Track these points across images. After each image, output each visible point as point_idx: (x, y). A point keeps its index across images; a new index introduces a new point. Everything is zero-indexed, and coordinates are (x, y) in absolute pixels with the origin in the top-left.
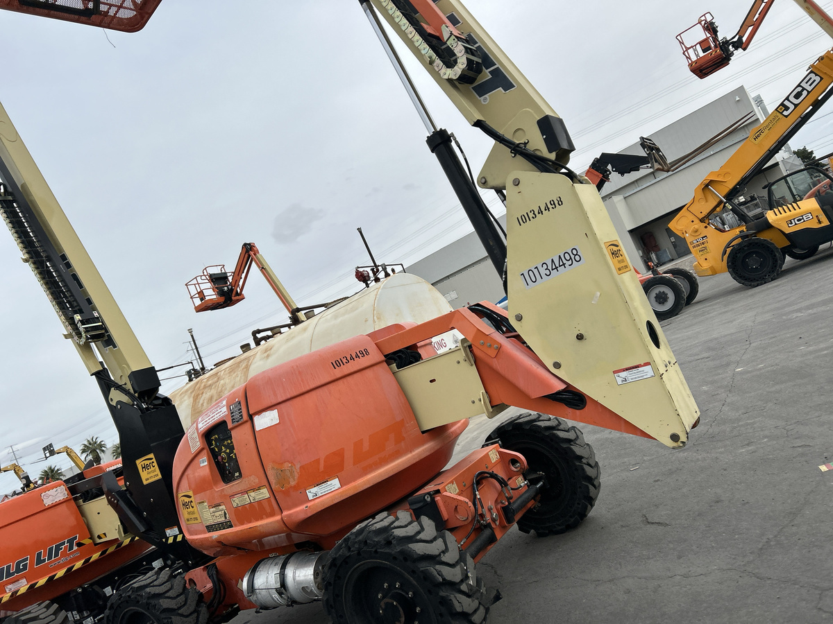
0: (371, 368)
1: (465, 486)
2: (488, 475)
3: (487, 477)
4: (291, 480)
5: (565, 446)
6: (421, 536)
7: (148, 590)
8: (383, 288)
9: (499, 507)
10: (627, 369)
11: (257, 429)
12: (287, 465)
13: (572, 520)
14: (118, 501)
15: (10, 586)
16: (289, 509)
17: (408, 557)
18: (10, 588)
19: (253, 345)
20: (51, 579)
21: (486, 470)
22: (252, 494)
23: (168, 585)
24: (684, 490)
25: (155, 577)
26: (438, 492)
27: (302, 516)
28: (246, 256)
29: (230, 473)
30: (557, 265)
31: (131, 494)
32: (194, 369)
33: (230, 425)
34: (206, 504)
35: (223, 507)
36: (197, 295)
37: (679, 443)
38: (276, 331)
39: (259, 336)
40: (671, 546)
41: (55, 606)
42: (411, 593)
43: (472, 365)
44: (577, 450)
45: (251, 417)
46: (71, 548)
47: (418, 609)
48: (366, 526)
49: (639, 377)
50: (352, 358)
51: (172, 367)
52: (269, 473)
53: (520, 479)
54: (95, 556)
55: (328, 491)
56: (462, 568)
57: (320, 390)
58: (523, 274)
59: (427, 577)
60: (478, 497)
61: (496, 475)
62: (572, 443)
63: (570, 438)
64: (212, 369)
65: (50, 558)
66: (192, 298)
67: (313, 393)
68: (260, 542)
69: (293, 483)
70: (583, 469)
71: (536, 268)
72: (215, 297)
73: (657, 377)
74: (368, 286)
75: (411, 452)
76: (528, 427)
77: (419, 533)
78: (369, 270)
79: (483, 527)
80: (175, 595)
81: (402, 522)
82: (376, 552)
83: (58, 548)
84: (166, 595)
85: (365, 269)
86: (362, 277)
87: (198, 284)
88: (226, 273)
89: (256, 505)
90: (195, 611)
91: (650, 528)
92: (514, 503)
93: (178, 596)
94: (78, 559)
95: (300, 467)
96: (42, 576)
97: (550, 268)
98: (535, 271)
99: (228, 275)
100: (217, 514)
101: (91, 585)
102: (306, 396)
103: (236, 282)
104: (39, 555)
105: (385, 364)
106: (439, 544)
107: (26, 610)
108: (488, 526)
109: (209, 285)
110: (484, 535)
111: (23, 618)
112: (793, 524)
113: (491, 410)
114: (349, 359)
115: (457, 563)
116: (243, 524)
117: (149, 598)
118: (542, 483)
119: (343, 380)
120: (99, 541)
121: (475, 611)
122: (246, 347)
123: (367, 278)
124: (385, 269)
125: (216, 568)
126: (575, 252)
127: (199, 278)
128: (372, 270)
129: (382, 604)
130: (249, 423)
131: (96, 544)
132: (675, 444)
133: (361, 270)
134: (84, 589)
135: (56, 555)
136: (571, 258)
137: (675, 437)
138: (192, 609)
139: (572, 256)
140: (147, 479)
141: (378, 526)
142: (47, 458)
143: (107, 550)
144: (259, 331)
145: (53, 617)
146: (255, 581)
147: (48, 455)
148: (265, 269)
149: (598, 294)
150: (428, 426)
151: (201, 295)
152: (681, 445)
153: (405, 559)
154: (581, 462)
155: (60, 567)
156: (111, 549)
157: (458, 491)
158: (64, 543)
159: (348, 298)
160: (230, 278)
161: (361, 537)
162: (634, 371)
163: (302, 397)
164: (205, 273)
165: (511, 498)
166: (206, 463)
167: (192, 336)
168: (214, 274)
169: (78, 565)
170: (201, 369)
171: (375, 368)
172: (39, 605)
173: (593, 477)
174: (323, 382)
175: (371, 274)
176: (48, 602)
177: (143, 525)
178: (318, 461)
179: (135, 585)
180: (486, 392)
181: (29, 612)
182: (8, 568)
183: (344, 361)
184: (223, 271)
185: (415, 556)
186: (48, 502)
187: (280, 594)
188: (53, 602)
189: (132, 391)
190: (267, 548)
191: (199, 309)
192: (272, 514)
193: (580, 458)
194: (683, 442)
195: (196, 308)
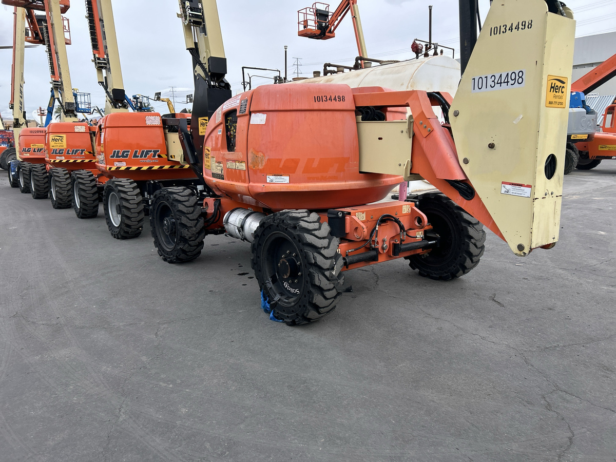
0: (342, 112)
1: (372, 218)
2: (394, 220)
3: (392, 220)
4: (260, 165)
5: (464, 225)
6: (316, 233)
7: (175, 195)
8: (427, 63)
9: (392, 242)
10: (513, 184)
11: (251, 123)
12: (260, 154)
13: (445, 275)
14: (184, 139)
15: (117, 163)
16: (254, 183)
17: (301, 240)
18: (117, 164)
19: (322, 74)
20: (139, 168)
21: (394, 216)
22: (237, 164)
23: (187, 198)
24: (537, 292)
25: (181, 191)
26: (349, 213)
27: (260, 190)
28: (347, 2)
29: (232, 145)
30: (502, 81)
31: (192, 138)
32: (279, 77)
33: (238, 114)
34: (215, 159)
35: (222, 165)
36: (303, 23)
37: (522, 252)
38: (340, 69)
39: (328, 68)
40: (493, 319)
41: (135, 184)
42: (299, 262)
43: (410, 137)
44: (471, 231)
45: (250, 113)
46: (154, 156)
47: (299, 274)
48: (288, 212)
49: (518, 194)
50: (330, 99)
51: (266, 69)
52: (249, 154)
53: (420, 233)
54: (166, 167)
55: (280, 182)
56: (332, 262)
57: (299, 113)
58: (474, 79)
59: (306, 257)
60: (377, 229)
61: (400, 222)
62: (471, 225)
63: (471, 221)
64: (290, 81)
65: (141, 157)
66: (298, 23)
67: (294, 113)
68: (241, 196)
69: (260, 167)
70: (468, 246)
71: (486, 77)
72: (314, 28)
73: (531, 199)
74: (417, 57)
75: (346, 181)
76: (445, 201)
77: (316, 230)
78: (424, 44)
79: (371, 249)
80: (188, 206)
81: (309, 220)
82: (286, 229)
83: (147, 153)
84: (183, 203)
85: (422, 43)
86: (416, 49)
87: (306, 14)
88: (328, 12)
89: (238, 171)
90: (197, 219)
91: (491, 303)
92: (404, 245)
93: (189, 207)
94: (157, 164)
95: (268, 159)
96: (135, 165)
97: (496, 81)
98: (484, 80)
99: (330, 14)
100: (219, 168)
101: (159, 182)
102: (289, 113)
103: (333, 21)
104: (136, 152)
105: (354, 113)
106: (325, 242)
107: (120, 179)
108: (376, 250)
109: (313, 17)
110: (369, 254)
111: (116, 183)
112: (584, 345)
113: (409, 175)
114: (328, 99)
115: (331, 258)
116: (229, 180)
117: (173, 200)
118: (434, 242)
119: (318, 112)
120: (171, 159)
121: (329, 290)
122: (317, 74)
123: (419, 51)
124: (436, 48)
125: (220, 202)
126: (521, 73)
127: (308, 9)
128: (426, 45)
129: (281, 261)
130: (248, 116)
131: (169, 160)
132: (518, 252)
133: (418, 42)
134: (154, 182)
135: (145, 156)
136: (515, 79)
137: (521, 247)
138: (195, 217)
139: (517, 77)
140: (201, 132)
141: (294, 215)
142: (187, 102)
143: (174, 166)
144: (330, 65)
145: (132, 190)
146: (230, 218)
147: (188, 101)
148: (356, 18)
149: (522, 116)
150: (366, 168)
151: (306, 23)
152: (522, 254)
153: (299, 241)
154: (470, 241)
155: (146, 164)
156: (177, 167)
157: (364, 219)
158: (151, 151)
159: (399, 62)
160: (330, 17)
161: (282, 217)
162: (517, 187)
163: (286, 113)
164: (314, 7)
165: (403, 241)
166: (221, 133)
167: (286, 52)
168: (320, 10)
169: (156, 167)
170: (284, 78)
171: (345, 113)
172: (127, 180)
173: (474, 254)
174: (303, 108)
175: (424, 50)
176: (132, 180)
177: (193, 160)
178: (280, 160)
179: (169, 190)
180: (412, 161)
181: (120, 182)
182: (118, 152)
183: (324, 99)
184: (327, 10)
185: (305, 242)
186: (148, 123)
187: (239, 231)
188: (135, 182)
189: (207, 70)
190: (244, 202)
191: (302, 34)
192: (244, 181)
193: (471, 238)
194: (525, 253)
195: (299, 32)
